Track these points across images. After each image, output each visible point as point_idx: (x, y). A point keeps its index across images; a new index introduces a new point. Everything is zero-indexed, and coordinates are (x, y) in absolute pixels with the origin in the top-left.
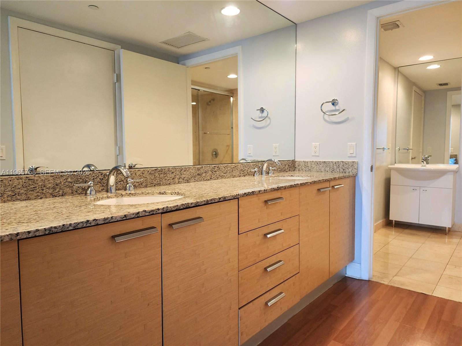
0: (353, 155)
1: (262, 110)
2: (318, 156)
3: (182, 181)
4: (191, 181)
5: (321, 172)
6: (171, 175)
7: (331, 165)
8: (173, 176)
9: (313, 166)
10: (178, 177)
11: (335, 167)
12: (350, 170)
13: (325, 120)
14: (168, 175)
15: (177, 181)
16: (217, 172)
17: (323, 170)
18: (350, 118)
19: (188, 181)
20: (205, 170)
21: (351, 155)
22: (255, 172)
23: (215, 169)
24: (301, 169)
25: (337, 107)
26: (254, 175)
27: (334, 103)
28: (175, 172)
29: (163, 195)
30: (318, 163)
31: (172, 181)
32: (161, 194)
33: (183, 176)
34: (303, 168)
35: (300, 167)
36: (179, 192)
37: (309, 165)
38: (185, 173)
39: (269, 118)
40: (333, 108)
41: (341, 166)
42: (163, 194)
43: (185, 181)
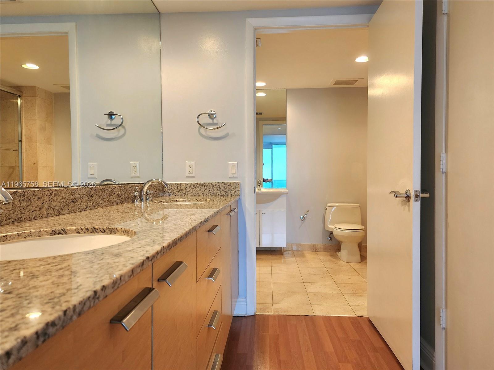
0: (235, 175)
1: (111, 115)
2: (194, 177)
3: (52, 212)
4: (63, 213)
5: (199, 196)
6: (37, 202)
7: (211, 187)
8: (39, 203)
9: (189, 189)
10: (46, 205)
11: (215, 189)
12: (233, 192)
13: (201, 134)
14: (33, 202)
15: (45, 213)
16: (94, 198)
17: (201, 194)
18: (230, 134)
19: (59, 214)
20: (81, 193)
21: (232, 176)
22: (135, 196)
23: (92, 193)
24: (172, 194)
25: (215, 121)
26: (133, 202)
27: (211, 116)
28: (43, 198)
29: (60, 235)
30: (194, 186)
31: (38, 213)
32: (55, 234)
33: (54, 204)
34: (175, 192)
35: (171, 190)
36: (96, 227)
37: (183, 188)
38: (56, 199)
39: (124, 127)
40: (210, 121)
41: (222, 188)
42: (59, 233)
43: (56, 213)
